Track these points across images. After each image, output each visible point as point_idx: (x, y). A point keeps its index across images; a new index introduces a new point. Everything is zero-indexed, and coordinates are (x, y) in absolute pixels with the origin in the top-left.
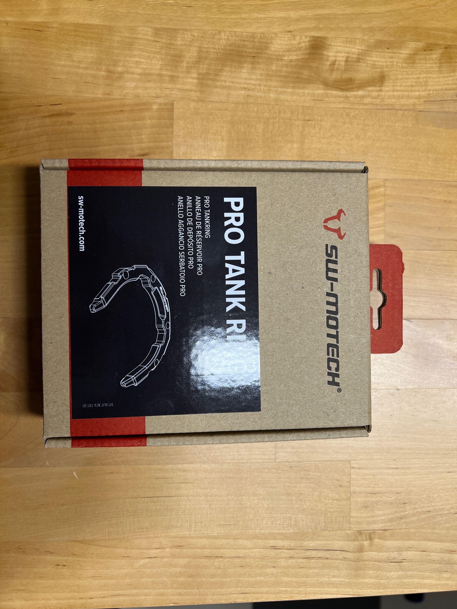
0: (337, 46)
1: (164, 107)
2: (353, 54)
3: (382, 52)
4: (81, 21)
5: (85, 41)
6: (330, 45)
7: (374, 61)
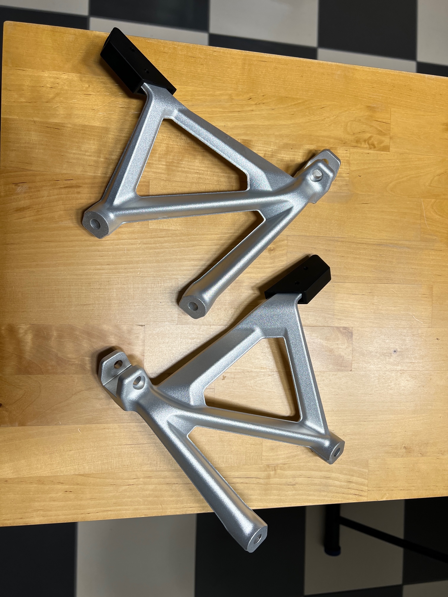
0: (258, 146)
1: (143, 184)
2: (268, 152)
3: (288, 151)
4: (87, 123)
5: (89, 137)
6: (254, 146)
7: (283, 157)
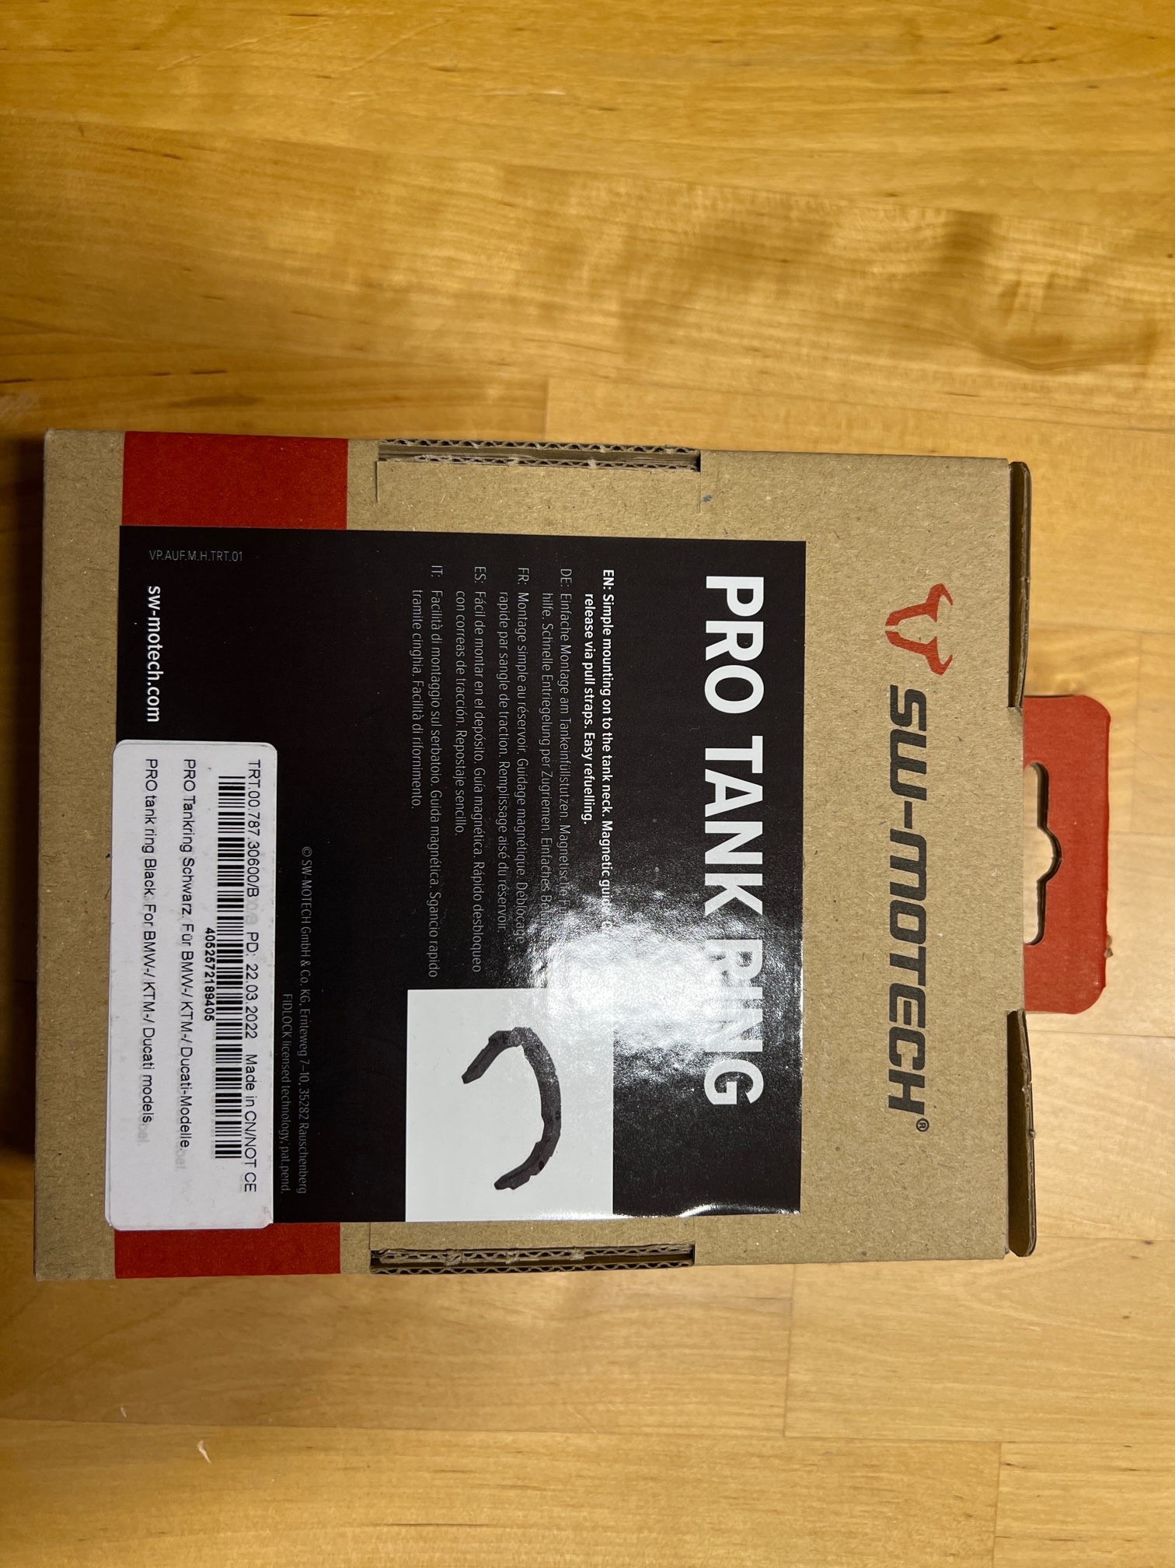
0: (1024, 242)
1: (519, 393)
2: (1068, 266)
3: (1153, 265)
4: (295, 135)
5: (303, 193)
6: (1004, 239)
7: (1131, 290)
